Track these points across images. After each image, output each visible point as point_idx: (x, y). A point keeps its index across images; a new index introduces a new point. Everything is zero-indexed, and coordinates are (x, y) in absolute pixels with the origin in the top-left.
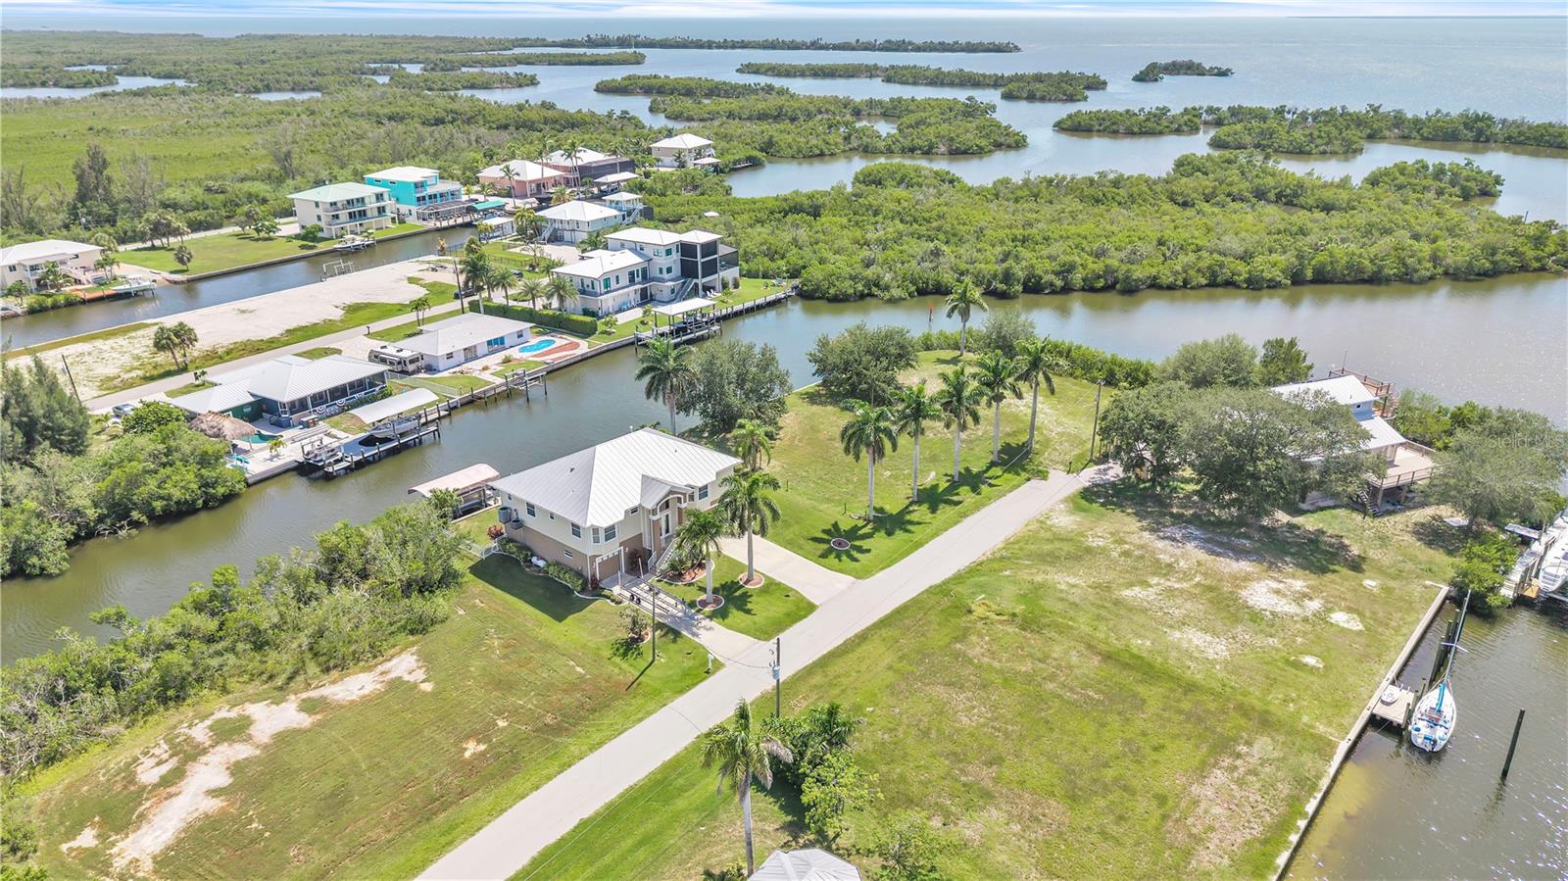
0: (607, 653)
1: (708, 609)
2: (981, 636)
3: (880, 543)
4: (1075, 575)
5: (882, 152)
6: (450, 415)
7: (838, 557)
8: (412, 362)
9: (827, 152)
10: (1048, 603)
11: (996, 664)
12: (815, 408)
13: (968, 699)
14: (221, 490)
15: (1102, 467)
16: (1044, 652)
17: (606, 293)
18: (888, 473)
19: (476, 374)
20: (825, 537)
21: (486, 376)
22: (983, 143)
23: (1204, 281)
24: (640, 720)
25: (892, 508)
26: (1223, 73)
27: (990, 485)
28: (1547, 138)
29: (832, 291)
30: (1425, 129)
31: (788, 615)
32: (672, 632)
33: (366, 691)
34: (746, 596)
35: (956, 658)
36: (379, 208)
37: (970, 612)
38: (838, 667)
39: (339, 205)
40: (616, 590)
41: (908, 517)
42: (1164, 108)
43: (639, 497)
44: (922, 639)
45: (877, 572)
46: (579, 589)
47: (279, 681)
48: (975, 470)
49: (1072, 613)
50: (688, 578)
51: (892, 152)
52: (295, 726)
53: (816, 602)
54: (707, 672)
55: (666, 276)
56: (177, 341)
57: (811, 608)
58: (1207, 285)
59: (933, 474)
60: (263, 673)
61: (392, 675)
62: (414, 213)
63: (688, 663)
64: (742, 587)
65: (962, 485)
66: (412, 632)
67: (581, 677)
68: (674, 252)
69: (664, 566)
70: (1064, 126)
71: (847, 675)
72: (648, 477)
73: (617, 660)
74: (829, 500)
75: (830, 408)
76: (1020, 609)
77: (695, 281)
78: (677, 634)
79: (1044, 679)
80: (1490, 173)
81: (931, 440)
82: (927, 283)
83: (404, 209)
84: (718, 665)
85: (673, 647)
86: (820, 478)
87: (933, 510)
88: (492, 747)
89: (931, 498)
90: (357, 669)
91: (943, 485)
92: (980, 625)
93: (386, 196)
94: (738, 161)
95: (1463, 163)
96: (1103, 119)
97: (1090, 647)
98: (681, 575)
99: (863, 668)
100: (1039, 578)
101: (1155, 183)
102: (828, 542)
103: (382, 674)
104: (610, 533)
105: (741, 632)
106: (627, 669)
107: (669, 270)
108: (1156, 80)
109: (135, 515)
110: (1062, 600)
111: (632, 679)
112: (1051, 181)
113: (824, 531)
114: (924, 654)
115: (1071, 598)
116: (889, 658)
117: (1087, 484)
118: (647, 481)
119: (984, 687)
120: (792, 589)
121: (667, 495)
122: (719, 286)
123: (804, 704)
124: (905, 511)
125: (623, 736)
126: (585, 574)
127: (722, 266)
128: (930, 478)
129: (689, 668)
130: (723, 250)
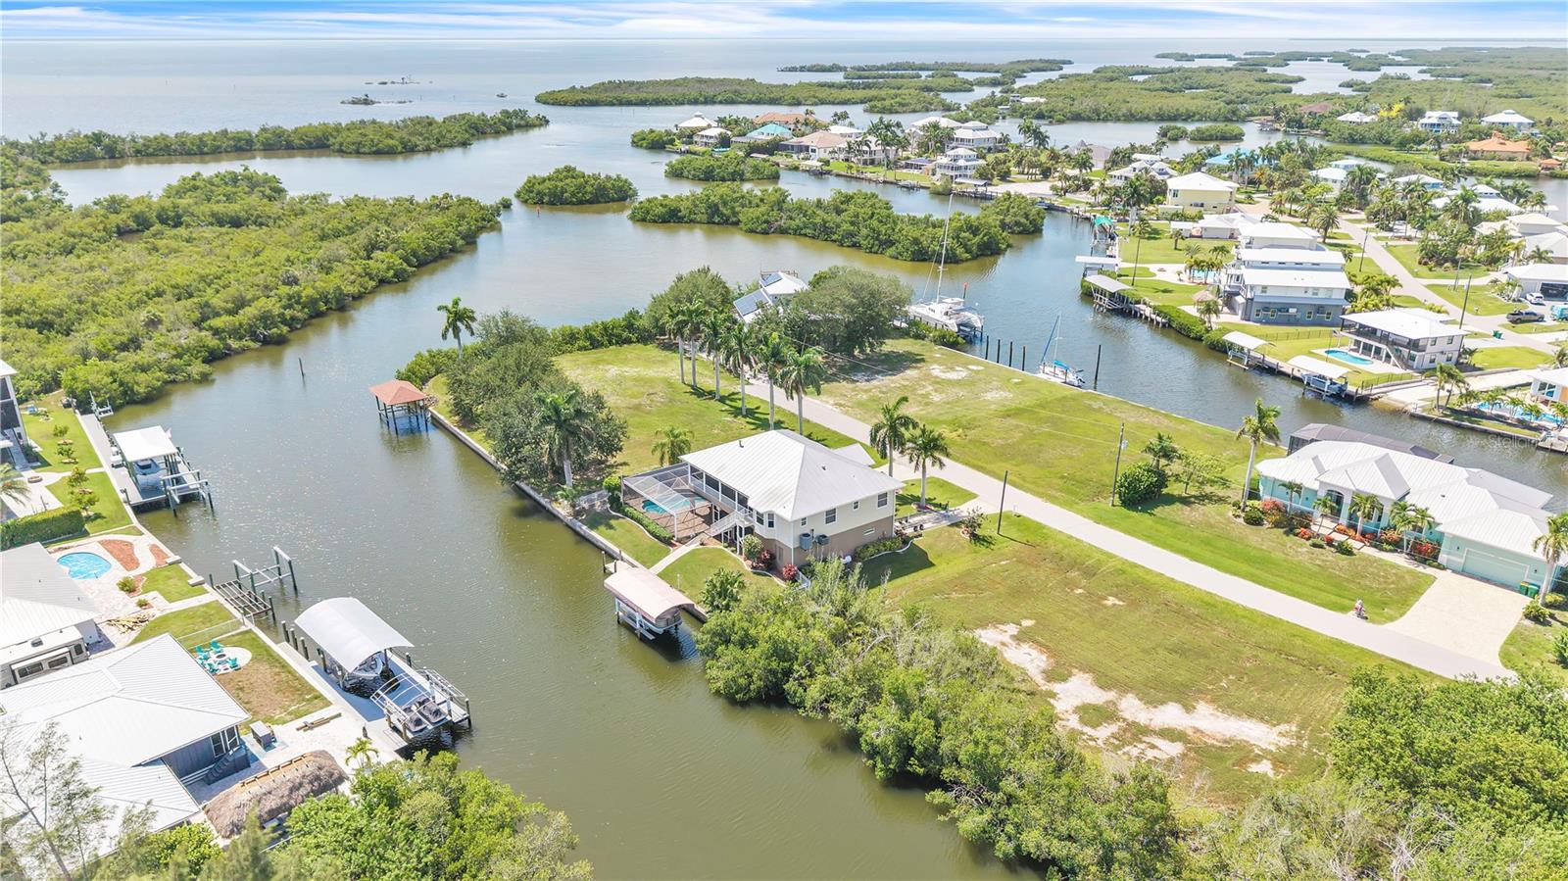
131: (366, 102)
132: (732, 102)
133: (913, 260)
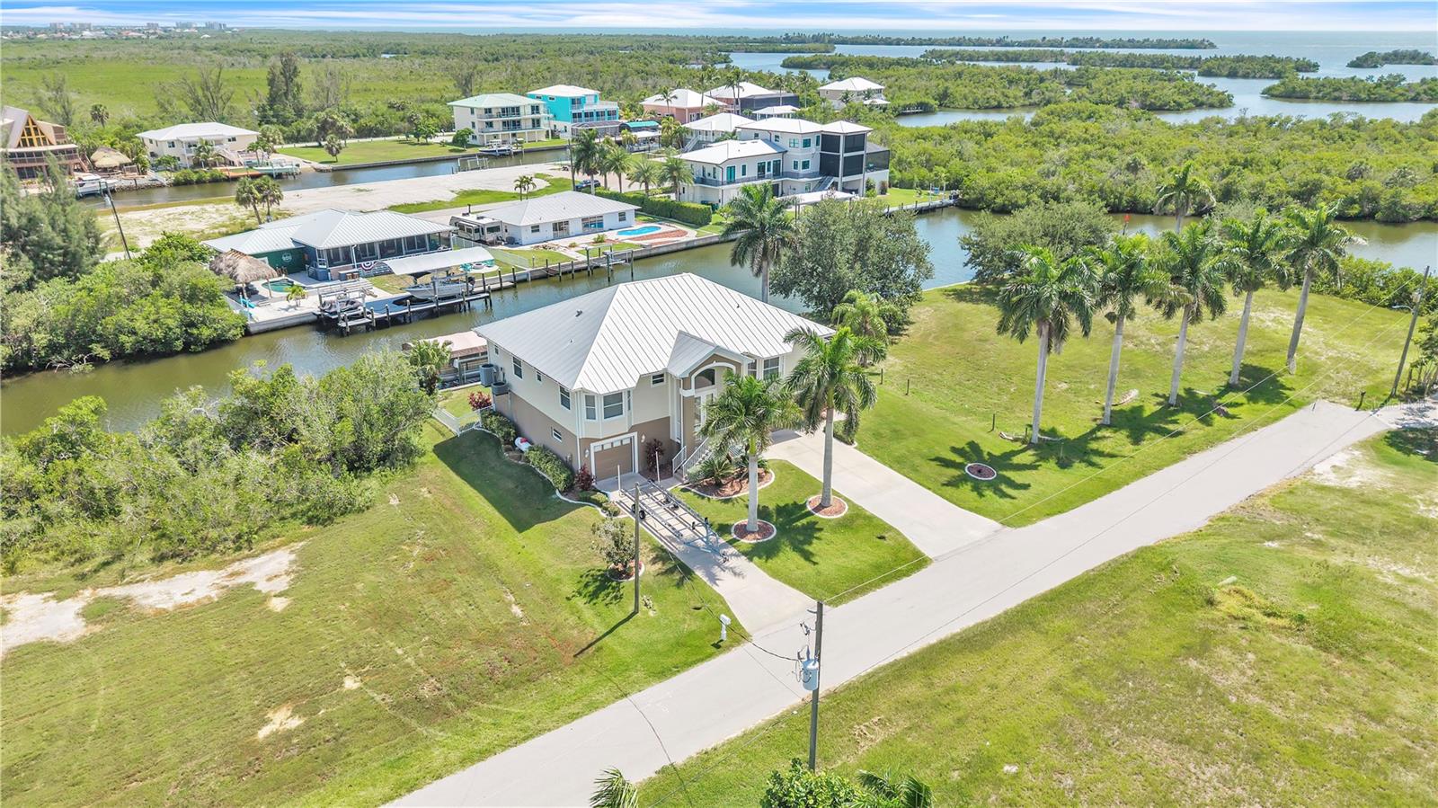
0: (568, 588)
1: (748, 541)
2: (1236, 649)
3: (1048, 478)
4: (1409, 563)
6: (514, 287)
7: (977, 488)
8: (491, 230)
9: (1005, 105)
10: (1367, 607)
11: (1276, 711)
12: (963, 305)
13: (1224, 780)
14: (206, 333)
15: (1415, 406)
16: (1376, 702)
17: (728, 183)
18: (1065, 386)
19: (560, 251)
20: (959, 460)
21: (572, 254)
22: (1183, 99)
24: (573, 717)
25: (1071, 429)
27: (1227, 415)
29: (999, 201)
31: (878, 568)
32: (678, 569)
33: (191, 599)
34: (811, 530)
35: (1192, 688)
36: (533, 120)
37: (1211, 602)
38: (954, 672)
39: (494, 113)
40: (615, 496)
41: (1094, 445)
42: (1398, 76)
43: (666, 360)
44: (1119, 640)
45: (1039, 519)
46: (561, 486)
47: (88, 567)
48: (1201, 393)
49: (1419, 630)
50: (728, 490)
52: (55, 638)
53: (928, 552)
54: (717, 646)
55: (800, 170)
56: (259, 195)
57: (918, 561)
59: (1134, 393)
60: (76, 552)
61: (242, 580)
62: (569, 130)
63: (692, 624)
64: (809, 514)
65: (1183, 410)
66: (310, 522)
67: (513, 623)
68: (813, 144)
69: (696, 468)
70: (1275, 93)
71: (971, 689)
72: (687, 334)
73: (580, 602)
74: (969, 412)
75: (983, 306)
76: (1310, 609)
77: (835, 179)
78: (687, 572)
79: (1389, 759)
81: (1132, 351)
82: (1120, 199)
83: (560, 125)
84: (739, 635)
85: (674, 594)
86: (959, 384)
87: (1136, 439)
88: (308, 727)
89: (1134, 424)
90: (205, 562)
91: (1151, 408)
92: (1233, 629)
93: (541, 109)
94: (909, 106)
96: (1323, 86)
98: (719, 485)
99: (1004, 680)
100: (1338, 560)
101: (1406, 128)
102: (960, 466)
103: (232, 575)
104: (614, 404)
105: (793, 585)
106: (592, 618)
107: (805, 165)
108: (1376, 67)
109: (98, 350)
110: (1393, 602)
111: (590, 639)
112: (1271, 122)
113: (954, 450)
114: (1124, 672)
115: (1413, 603)
116: (1056, 668)
117: (1394, 427)
118: (684, 339)
119: (1257, 758)
120: (891, 528)
121: (709, 361)
122: (862, 188)
123: (881, 735)
124: (1091, 436)
125: (531, 742)
126: (574, 465)
127: (870, 168)
128: (1130, 397)
129: (691, 633)
130: (871, 147)
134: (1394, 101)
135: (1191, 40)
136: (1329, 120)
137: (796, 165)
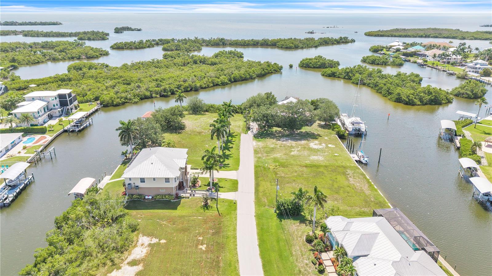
0: (203, 210)
1: (213, 190)
2: (279, 172)
4: (278, 154)
5: (61, 60)
7: (224, 168)
10: (281, 161)
11: (290, 176)
15: (251, 131)
16: (294, 170)
17: (39, 117)
21: (23, 155)
22: (95, 54)
23: (212, 85)
26: (139, 30)
28: (238, 43)
30: (211, 43)
31: (233, 184)
35: (282, 178)
37: (269, 168)
41: (227, 154)
43: (178, 165)
44: (269, 177)
46: (173, 199)
49: (288, 161)
50: (197, 185)
51: (65, 59)
52: (138, 270)
53: (236, 179)
54: (235, 203)
57: (237, 181)
58: (213, 86)
61: (146, 244)
63: (226, 204)
66: (133, 231)
67: (204, 219)
68: (57, 98)
69: (190, 184)
70: (115, 48)
76: (278, 164)
77: (67, 107)
78: (215, 199)
79: (302, 175)
80: (240, 52)
87: (229, 151)
88: (208, 244)
89: (225, 148)
92: (276, 170)
94: (9, 67)
95: (234, 50)
96: (126, 45)
97: (301, 166)
98: (194, 185)
100: (272, 157)
103: (142, 245)
105: (229, 192)
106: (213, 211)
107: (57, 105)
108: (122, 33)
111: (218, 213)
115: (284, 158)
116: (268, 183)
117: (253, 135)
120: (226, 178)
122: (74, 107)
126: (172, 194)
127: (74, 100)
129: (228, 205)
130: (73, 95)
131: (311, 33)
132: (436, 37)
133: (395, 101)
134: (145, 48)
135: (52, 22)
136: (151, 61)
137: (54, 106)
